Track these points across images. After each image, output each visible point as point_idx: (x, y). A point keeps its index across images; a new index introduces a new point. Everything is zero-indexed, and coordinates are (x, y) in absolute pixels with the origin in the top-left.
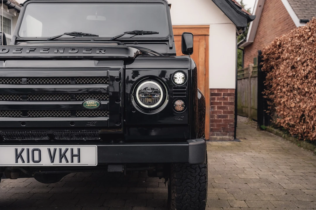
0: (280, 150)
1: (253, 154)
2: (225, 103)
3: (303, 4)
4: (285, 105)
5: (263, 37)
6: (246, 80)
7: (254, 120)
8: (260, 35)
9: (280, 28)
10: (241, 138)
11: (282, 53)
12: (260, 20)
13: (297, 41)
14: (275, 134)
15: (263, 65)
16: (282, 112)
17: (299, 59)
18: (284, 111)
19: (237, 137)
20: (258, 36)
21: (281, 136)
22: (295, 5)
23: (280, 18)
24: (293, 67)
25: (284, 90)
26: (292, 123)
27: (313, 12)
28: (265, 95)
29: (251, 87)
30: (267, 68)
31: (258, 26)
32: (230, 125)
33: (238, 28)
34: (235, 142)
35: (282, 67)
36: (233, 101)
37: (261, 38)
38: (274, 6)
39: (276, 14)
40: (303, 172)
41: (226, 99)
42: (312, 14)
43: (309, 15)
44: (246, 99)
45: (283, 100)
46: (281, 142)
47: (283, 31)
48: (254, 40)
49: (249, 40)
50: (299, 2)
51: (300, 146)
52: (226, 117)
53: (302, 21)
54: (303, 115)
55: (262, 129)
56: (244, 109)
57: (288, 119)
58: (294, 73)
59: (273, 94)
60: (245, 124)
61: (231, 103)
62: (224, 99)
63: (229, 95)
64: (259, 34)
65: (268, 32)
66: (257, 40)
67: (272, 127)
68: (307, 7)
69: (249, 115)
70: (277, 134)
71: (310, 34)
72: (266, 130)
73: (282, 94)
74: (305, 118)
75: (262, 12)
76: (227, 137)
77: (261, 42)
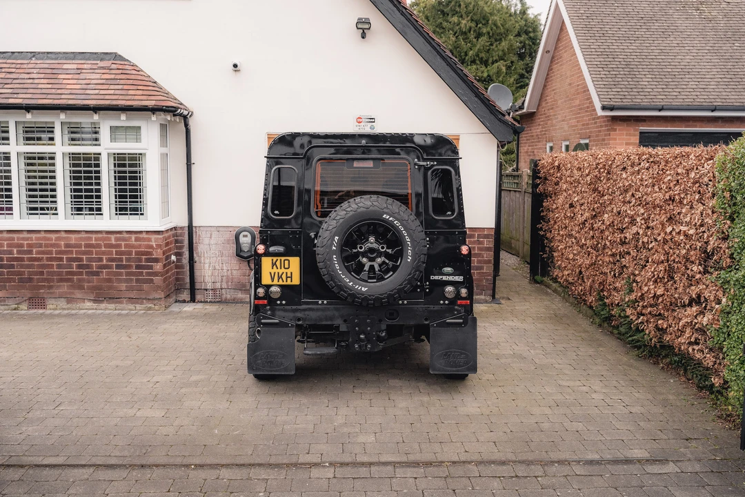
0: (550, 318)
1: (516, 323)
2: (480, 249)
3: (611, 73)
4: (562, 254)
5: (552, 109)
6: (518, 195)
7: (528, 263)
8: (547, 103)
9: (577, 102)
10: (503, 298)
11: (561, 179)
12: (548, 75)
13: (577, 174)
14: (554, 291)
15: (539, 184)
16: (559, 263)
17: (576, 199)
18: (563, 261)
19: (496, 296)
20: (544, 104)
21: (560, 296)
22: (598, 76)
23: (578, 85)
24: (571, 206)
25: (561, 233)
26: (570, 279)
27: (624, 90)
28: (541, 229)
29: (524, 207)
30: (545, 190)
31: (545, 86)
32: (487, 280)
33: (501, 145)
34: (492, 305)
35: (561, 200)
36: (492, 245)
37: (548, 110)
38: (570, 60)
39: (573, 75)
40: (565, 346)
41: (482, 243)
42: (622, 93)
43: (617, 97)
44: (517, 226)
45: (561, 247)
46: (557, 304)
47: (581, 109)
48: (538, 109)
49: (528, 108)
50: (605, 69)
51: (580, 312)
52: (481, 268)
53: (604, 108)
54: (581, 272)
55: (536, 282)
56: (513, 241)
57: (567, 273)
58: (572, 215)
59: (551, 232)
60: (514, 269)
61: (488, 249)
62: (480, 243)
63: (486, 236)
64: (546, 100)
65: (559, 102)
66: (542, 110)
67: (550, 280)
68: (617, 79)
69: (521, 254)
70: (555, 291)
71: (587, 171)
72: (541, 283)
73: (559, 238)
74: (583, 277)
75: (552, 62)
76: (483, 297)
77: (548, 117)
